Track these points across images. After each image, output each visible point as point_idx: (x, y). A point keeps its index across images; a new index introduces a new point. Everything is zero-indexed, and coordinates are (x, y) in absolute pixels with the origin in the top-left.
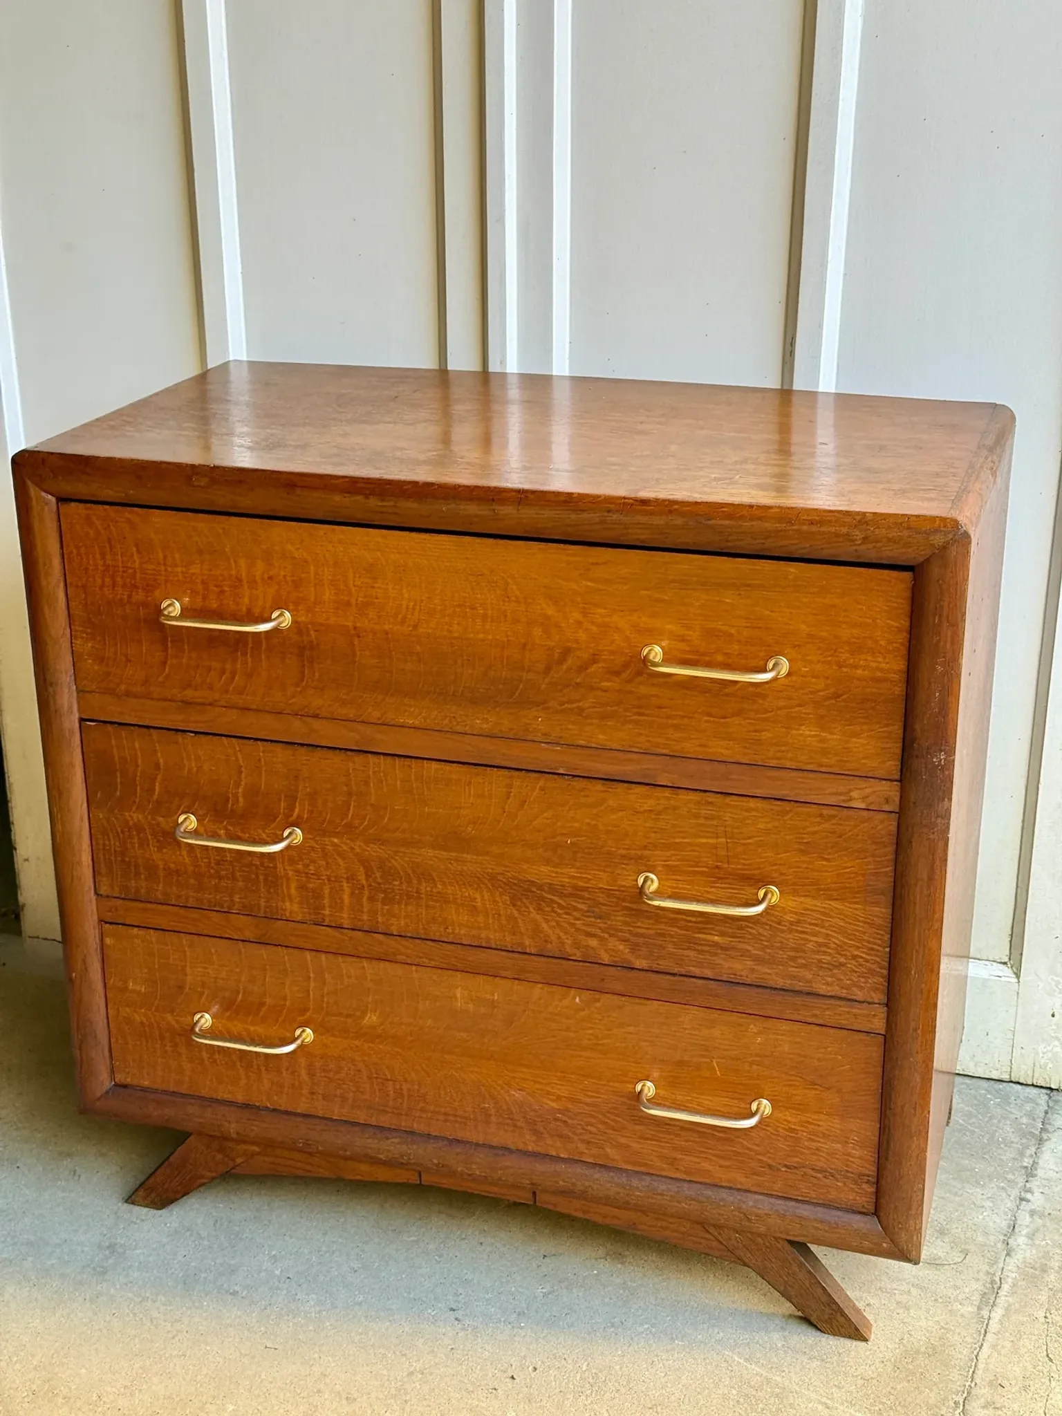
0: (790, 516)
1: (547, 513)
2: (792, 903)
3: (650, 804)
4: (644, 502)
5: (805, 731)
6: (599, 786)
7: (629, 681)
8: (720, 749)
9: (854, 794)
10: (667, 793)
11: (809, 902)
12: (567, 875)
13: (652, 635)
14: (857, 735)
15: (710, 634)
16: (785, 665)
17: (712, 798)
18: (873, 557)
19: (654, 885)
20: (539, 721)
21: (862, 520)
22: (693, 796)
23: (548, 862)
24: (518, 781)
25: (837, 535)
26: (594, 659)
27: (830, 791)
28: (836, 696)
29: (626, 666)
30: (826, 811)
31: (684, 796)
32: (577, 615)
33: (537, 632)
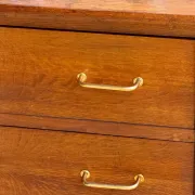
0: (140, 16)
1: (29, 16)
2: (150, 181)
3: (84, 141)
4: (74, 11)
5: (151, 108)
6: (61, 134)
7: (72, 89)
8: (114, 117)
9: (175, 135)
10: (92, 137)
11: (157, 181)
12: (49, 172)
13: (82, 69)
14: (173, 110)
15: (108, 68)
16: (141, 81)
17: (112, 138)
18: (178, 34)
19: (88, 175)
20: (32, 107)
21: (172, 18)
22: (105, 137)
23: (40, 166)
24: (24, 133)
25: (161, 25)
26: (55, 79)
27: (164, 134)
28: (164, 94)
29: (70, 82)
30: (163, 143)
31: (100, 138)
32: (46, 60)
33: (28, 68)
